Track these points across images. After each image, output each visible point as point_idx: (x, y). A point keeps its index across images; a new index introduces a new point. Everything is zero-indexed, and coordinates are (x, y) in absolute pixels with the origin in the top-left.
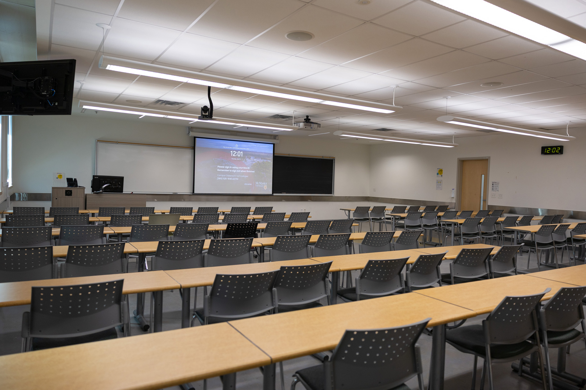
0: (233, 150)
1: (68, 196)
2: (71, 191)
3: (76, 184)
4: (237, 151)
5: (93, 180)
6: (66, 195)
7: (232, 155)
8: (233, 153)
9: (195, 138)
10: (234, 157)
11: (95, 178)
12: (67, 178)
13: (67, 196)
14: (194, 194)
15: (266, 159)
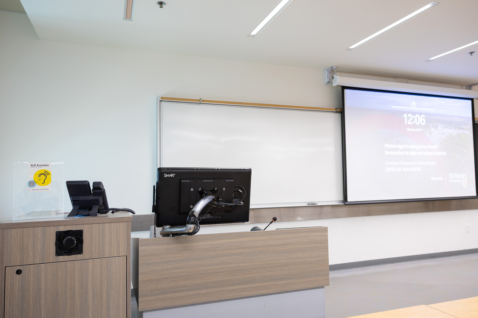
0: (408, 113)
1: (66, 258)
2: (79, 234)
3: (101, 202)
4: (414, 113)
5: (157, 183)
6: (58, 253)
7: (406, 123)
8: (408, 118)
9: (344, 88)
10: (410, 126)
11: (166, 176)
12: (68, 182)
13: (61, 258)
14: (346, 203)
15: (462, 129)
